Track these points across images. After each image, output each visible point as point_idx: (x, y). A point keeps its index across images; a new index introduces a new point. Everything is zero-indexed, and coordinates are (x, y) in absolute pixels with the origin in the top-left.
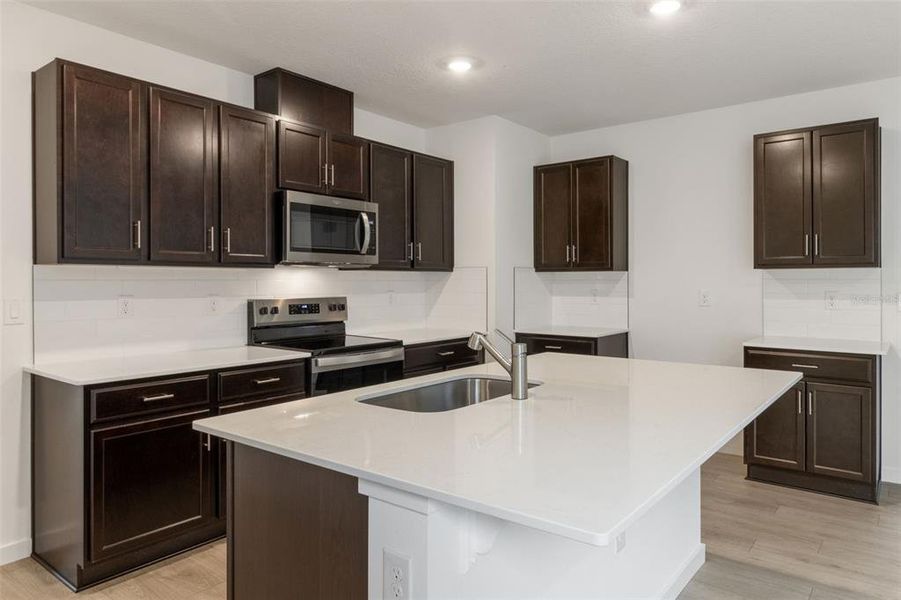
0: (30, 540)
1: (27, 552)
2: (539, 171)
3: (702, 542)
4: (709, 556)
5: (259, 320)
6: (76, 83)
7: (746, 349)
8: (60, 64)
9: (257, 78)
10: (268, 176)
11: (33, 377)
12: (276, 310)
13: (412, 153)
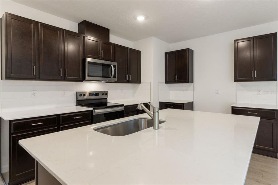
2: (166, 54)
5: (79, 98)
6: (11, 20)
7: (233, 107)
8: (6, 14)
9: (79, 24)
10: (81, 54)
12: (84, 95)
13: (128, 48)
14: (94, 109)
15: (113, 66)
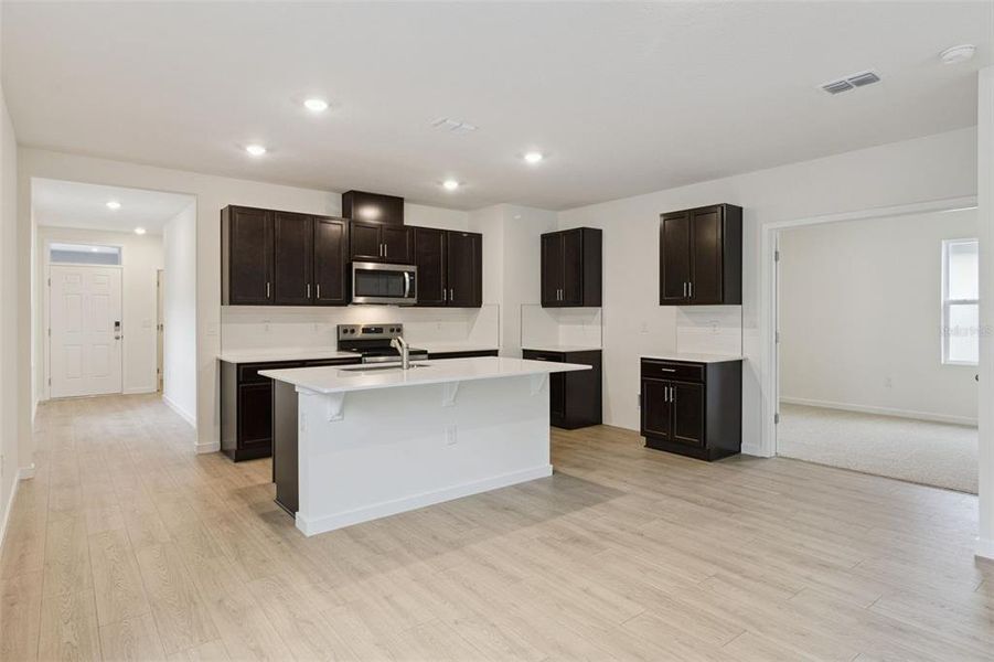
0: (218, 442)
1: (218, 449)
2: (544, 237)
3: (551, 463)
4: (554, 472)
5: (342, 337)
6: (237, 216)
7: (642, 359)
8: (231, 207)
9: (343, 195)
10: (343, 254)
11: (221, 361)
12: (353, 331)
13: (447, 231)
14: (364, 356)
15: (409, 273)
